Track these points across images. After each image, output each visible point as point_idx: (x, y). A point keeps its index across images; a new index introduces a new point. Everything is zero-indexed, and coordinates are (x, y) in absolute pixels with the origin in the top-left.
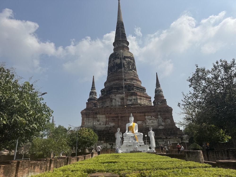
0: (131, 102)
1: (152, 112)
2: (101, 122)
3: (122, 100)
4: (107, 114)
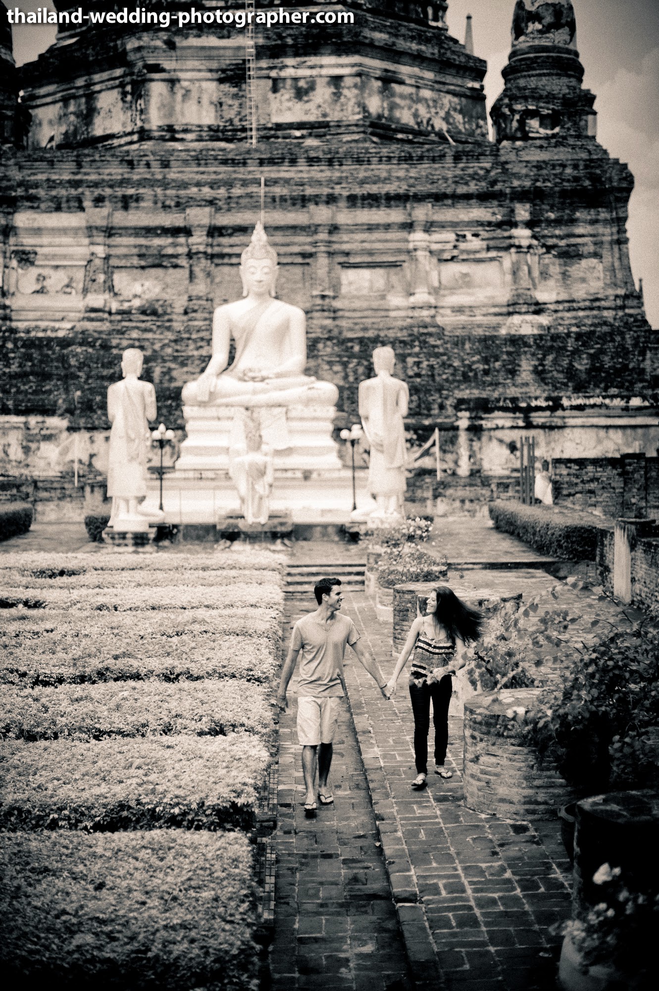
0: (307, 106)
1: (467, 197)
2: (45, 272)
3: (226, 87)
4: (99, 201)
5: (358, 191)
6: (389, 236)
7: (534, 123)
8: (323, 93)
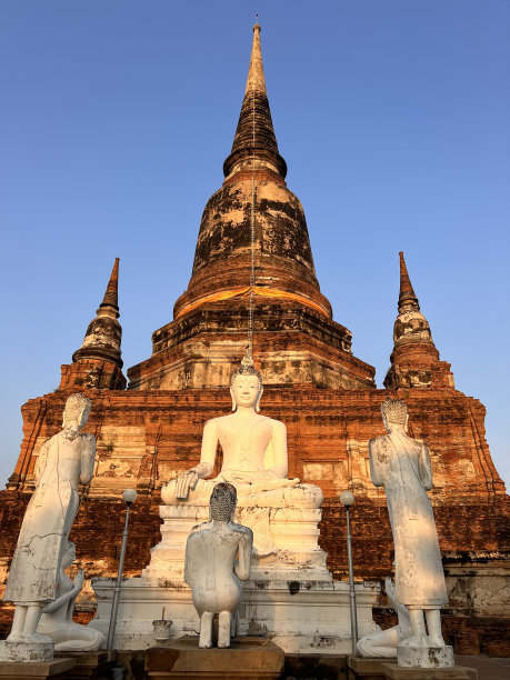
0: (281, 376)
2: (116, 463)
5: (312, 414)
6: (333, 442)
7: (415, 379)
8: (289, 369)
